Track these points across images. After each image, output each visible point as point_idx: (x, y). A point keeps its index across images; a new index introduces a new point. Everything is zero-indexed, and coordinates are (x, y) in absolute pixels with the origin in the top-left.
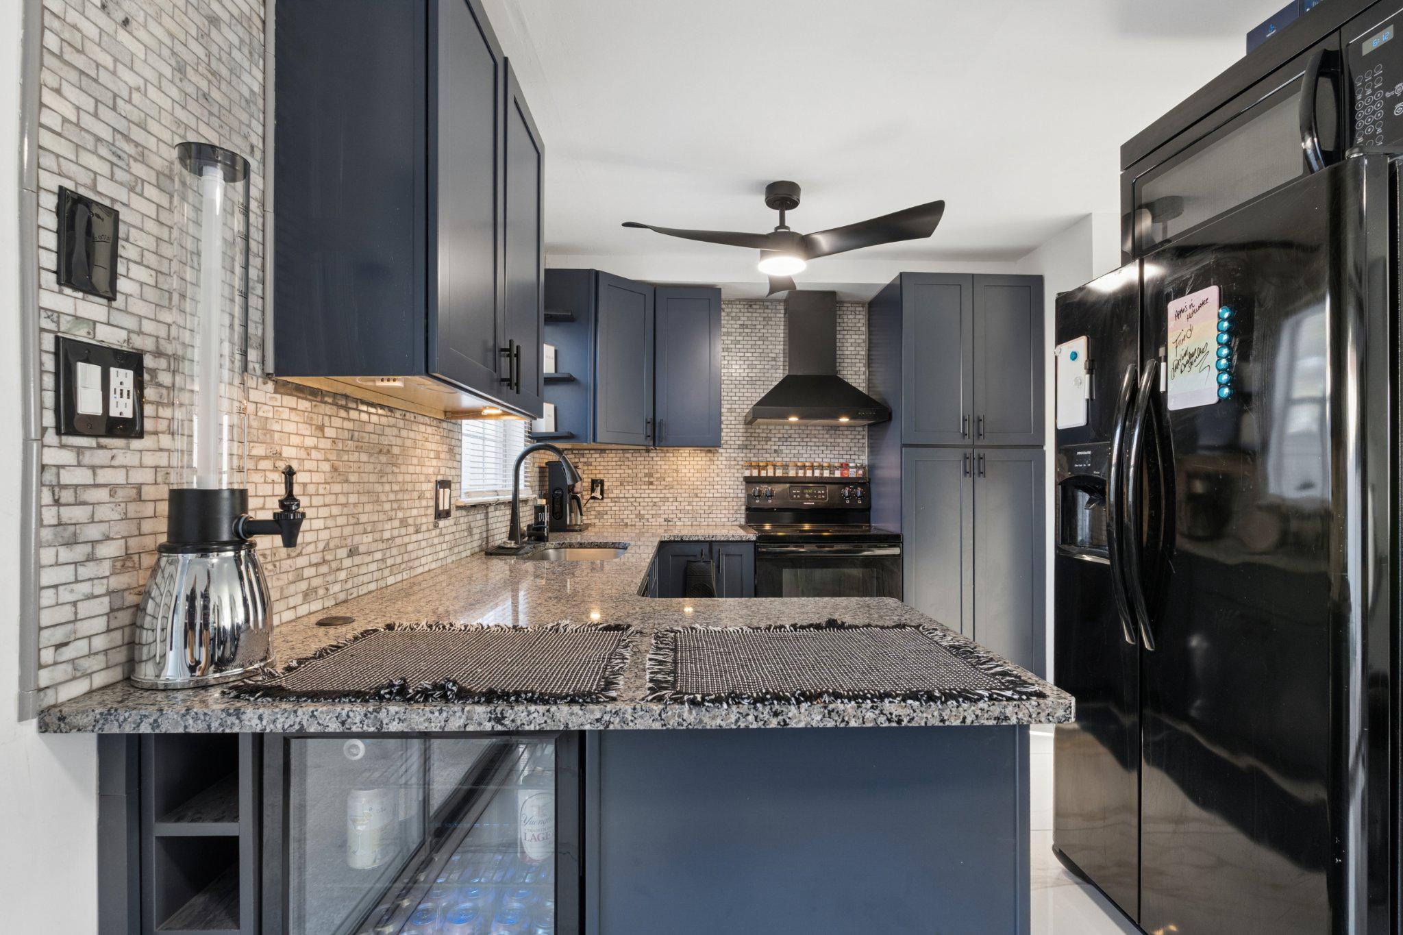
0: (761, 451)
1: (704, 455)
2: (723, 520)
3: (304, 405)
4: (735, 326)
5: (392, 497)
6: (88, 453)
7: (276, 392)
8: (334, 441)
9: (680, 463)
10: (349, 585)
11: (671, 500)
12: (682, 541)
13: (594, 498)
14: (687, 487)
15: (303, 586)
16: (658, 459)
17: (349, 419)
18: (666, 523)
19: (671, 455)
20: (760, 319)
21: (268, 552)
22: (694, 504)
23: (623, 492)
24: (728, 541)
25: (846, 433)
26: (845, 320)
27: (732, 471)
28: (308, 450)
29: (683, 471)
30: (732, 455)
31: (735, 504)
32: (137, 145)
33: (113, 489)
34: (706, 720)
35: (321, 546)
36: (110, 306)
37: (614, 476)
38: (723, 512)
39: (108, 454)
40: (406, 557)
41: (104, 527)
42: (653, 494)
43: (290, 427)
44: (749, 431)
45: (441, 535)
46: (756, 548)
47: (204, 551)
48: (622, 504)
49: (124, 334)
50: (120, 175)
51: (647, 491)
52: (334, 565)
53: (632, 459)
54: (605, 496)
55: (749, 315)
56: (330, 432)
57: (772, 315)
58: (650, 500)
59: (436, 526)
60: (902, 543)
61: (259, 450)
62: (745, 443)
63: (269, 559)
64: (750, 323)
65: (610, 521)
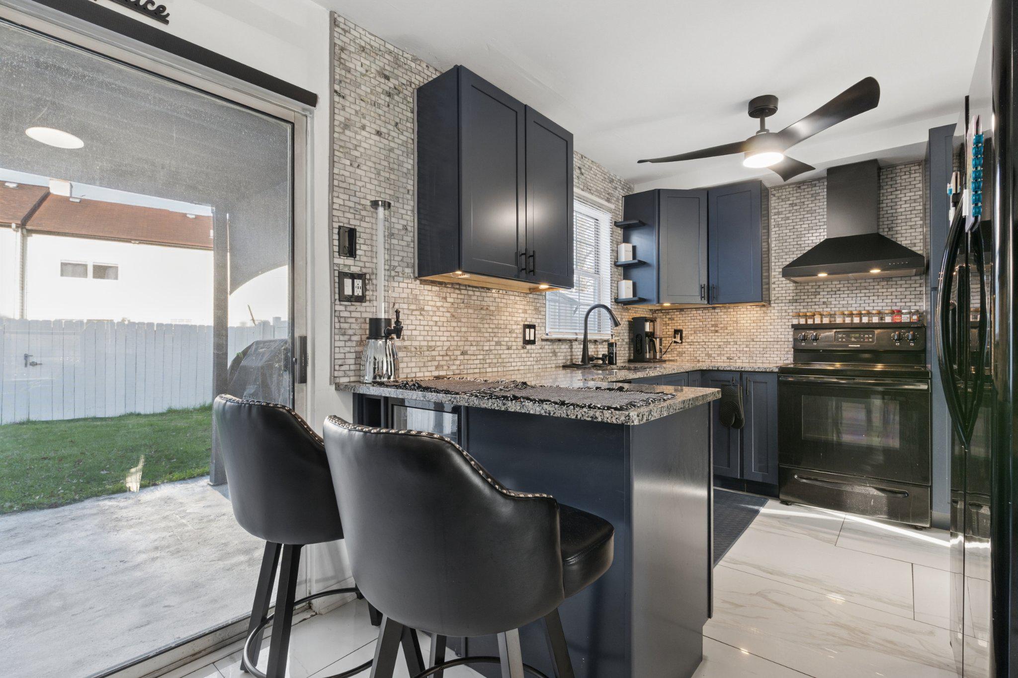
0: (809, 304)
1: (758, 309)
2: (775, 359)
3: (435, 288)
4: (785, 206)
5: (490, 330)
6: (348, 307)
7: (421, 284)
8: (452, 304)
9: (739, 316)
10: (462, 367)
11: (732, 343)
12: (718, 370)
13: (675, 342)
14: (745, 334)
15: (436, 363)
16: (722, 314)
17: (461, 294)
18: (728, 360)
19: (732, 310)
20: (808, 196)
21: (418, 347)
22: (751, 346)
23: (696, 338)
24: (754, 372)
25: (899, 283)
26: (898, 182)
27: (783, 320)
28: (438, 307)
29: (742, 322)
30: (783, 308)
31: (786, 346)
32: (363, 205)
33: (356, 319)
34: (481, 404)
35: (445, 348)
36: (355, 260)
37: (690, 327)
38: (775, 352)
39: (355, 307)
40: (500, 360)
41: (354, 331)
42: (718, 339)
43: (429, 298)
44: (798, 288)
45: (528, 352)
46: (779, 377)
47: (376, 338)
48: (695, 347)
49: (359, 268)
50: (357, 217)
51: (713, 337)
52: (453, 357)
53: (702, 314)
54: (684, 341)
55: (798, 194)
56: (449, 300)
57: (820, 191)
58: (716, 343)
59: (523, 348)
60: (931, 379)
61: (413, 307)
62: (795, 298)
63: (418, 350)
64: (799, 201)
65: (687, 358)
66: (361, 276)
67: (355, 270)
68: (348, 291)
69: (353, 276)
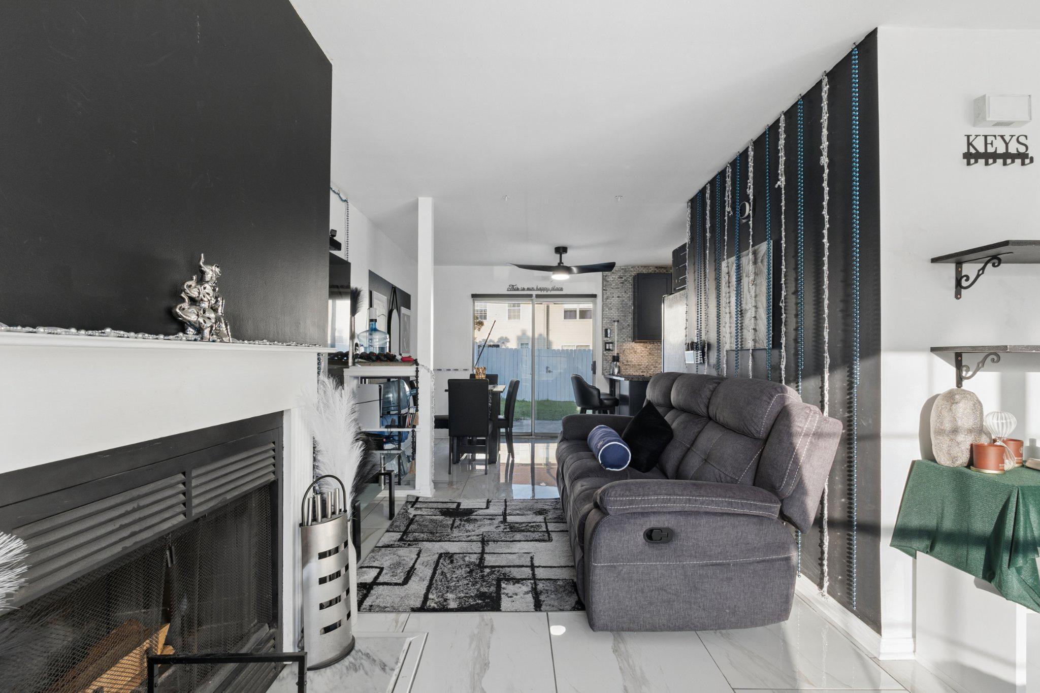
7: (635, 343)
39: (609, 352)
66: (612, 343)
67: (610, 341)
68: (607, 348)
69: (609, 343)
